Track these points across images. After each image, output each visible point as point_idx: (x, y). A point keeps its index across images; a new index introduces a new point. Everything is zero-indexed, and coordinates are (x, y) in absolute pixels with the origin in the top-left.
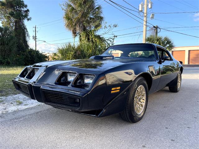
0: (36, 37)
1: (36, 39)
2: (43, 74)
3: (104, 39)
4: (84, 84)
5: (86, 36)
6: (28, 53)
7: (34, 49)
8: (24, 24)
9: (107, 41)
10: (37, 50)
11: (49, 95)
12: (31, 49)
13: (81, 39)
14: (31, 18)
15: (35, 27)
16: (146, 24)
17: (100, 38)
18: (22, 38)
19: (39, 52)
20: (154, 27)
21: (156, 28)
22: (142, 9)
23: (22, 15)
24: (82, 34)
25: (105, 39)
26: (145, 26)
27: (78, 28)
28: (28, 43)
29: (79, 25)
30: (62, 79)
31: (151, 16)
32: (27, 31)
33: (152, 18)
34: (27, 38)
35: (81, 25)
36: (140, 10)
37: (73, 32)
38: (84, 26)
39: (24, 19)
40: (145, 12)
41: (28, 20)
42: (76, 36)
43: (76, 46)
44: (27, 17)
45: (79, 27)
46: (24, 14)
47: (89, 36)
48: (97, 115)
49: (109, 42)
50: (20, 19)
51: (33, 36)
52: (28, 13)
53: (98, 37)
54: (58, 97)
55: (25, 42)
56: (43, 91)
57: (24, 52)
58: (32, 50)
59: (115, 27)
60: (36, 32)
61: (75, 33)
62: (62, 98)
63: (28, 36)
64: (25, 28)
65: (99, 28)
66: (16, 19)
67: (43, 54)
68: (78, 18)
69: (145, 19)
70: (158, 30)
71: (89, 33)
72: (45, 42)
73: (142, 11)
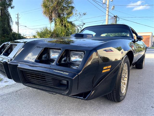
0: (18, 22)
1: (18, 24)
2: (21, 50)
3: (74, 25)
4: (71, 62)
5: (60, 22)
6: (12, 35)
7: (17, 32)
8: (8, 12)
9: (77, 27)
10: (19, 33)
11: (29, 75)
12: (14, 32)
13: (56, 24)
14: (14, 6)
15: (18, 14)
16: (108, 14)
17: (72, 24)
18: (6, 23)
19: (21, 35)
20: (115, 16)
21: (116, 17)
22: (105, 2)
23: (7, 4)
24: (57, 20)
25: (76, 25)
26: (107, 16)
27: (53, 15)
28: (11, 27)
29: (55, 12)
30: (43, 56)
31: (112, 8)
32: (11, 18)
33: (113, 9)
34: (11, 24)
35: (56, 12)
36: (104, 2)
37: (50, 19)
38: (59, 13)
39: (8, 7)
40: (108, 4)
41: (12, 8)
42: (52, 21)
43: (52, 30)
44: (11, 6)
45: (55, 14)
46: (8, 3)
47: (63, 21)
48: (84, 97)
49: (79, 28)
50: (5, 7)
51: (16, 22)
52: (12, 2)
53: (71, 23)
54: (39, 78)
55: (9, 26)
56: (21, 70)
57: (8, 35)
58: (15, 34)
59: (84, 15)
60: (19, 18)
61: (51, 19)
62: (45, 79)
63: (11, 21)
64: (9, 15)
65: (71, 15)
66: (2, 7)
67: (24, 37)
68: (54, 6)
69: (107, 9)
70: (117, 19)
71: (63, 19)
72: (26, 27)
73: (105, 3)
